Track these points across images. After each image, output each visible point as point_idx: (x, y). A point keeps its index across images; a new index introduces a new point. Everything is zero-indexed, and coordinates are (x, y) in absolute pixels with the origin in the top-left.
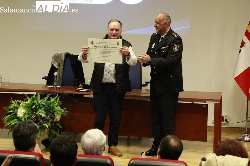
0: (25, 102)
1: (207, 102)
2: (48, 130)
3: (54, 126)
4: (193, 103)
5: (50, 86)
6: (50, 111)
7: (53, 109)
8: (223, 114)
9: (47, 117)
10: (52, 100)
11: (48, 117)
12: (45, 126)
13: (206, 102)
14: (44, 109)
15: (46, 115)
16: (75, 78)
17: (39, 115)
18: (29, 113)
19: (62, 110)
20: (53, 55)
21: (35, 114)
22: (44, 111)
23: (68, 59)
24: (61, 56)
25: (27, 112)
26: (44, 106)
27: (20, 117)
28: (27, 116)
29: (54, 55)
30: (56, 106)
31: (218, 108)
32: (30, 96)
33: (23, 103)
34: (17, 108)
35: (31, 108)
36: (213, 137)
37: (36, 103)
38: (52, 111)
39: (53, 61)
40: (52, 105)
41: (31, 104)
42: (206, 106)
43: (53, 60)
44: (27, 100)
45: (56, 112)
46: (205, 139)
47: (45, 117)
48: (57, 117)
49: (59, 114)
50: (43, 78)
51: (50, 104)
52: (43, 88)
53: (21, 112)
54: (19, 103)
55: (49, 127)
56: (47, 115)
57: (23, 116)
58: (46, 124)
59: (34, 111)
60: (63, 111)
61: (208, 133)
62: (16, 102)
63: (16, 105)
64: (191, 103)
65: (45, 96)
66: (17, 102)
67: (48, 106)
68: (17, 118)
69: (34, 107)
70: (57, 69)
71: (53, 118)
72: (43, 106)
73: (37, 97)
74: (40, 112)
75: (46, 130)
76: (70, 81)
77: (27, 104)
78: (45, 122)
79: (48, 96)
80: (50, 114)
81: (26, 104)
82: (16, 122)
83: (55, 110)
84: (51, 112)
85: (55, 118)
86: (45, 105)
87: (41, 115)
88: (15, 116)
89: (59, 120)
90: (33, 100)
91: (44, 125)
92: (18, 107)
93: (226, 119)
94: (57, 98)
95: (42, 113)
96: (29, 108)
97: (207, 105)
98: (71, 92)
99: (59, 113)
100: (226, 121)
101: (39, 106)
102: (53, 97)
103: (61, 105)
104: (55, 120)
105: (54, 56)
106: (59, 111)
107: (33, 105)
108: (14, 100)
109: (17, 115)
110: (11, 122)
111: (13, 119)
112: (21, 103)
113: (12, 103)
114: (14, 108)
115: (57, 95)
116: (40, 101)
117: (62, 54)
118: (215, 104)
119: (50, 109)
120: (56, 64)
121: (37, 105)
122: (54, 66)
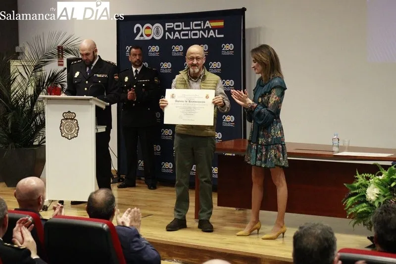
0: (377, 177)
18: (386, 194)
25: (382, 193)
27: (370, 201)
28: (382, 200)
32: (386, 167)
33: (375, 179)
34: (366, 186)
35: (389, 186)
41: (388, 180)
44: (381, 174)
53: (373, 193)
54: (368, 179)
57: (376, 200)
59: (394, 191)
62: (363, 177)
63: (364, 181)
66: (366, 177)
68: (366, 202)
69: (393, 184)
77: (382, 179)
81: (379, 179)
82: (365, 209)
88: (363, 199)
90: (392, 173)
92: (368, 185)
96: (385, 187)
108: (360, 174)
109: (365, 197)
110: (357, 208)
111: (360, 203)
112: (371, 178)
113: (357, 179)
114: (360, 186)
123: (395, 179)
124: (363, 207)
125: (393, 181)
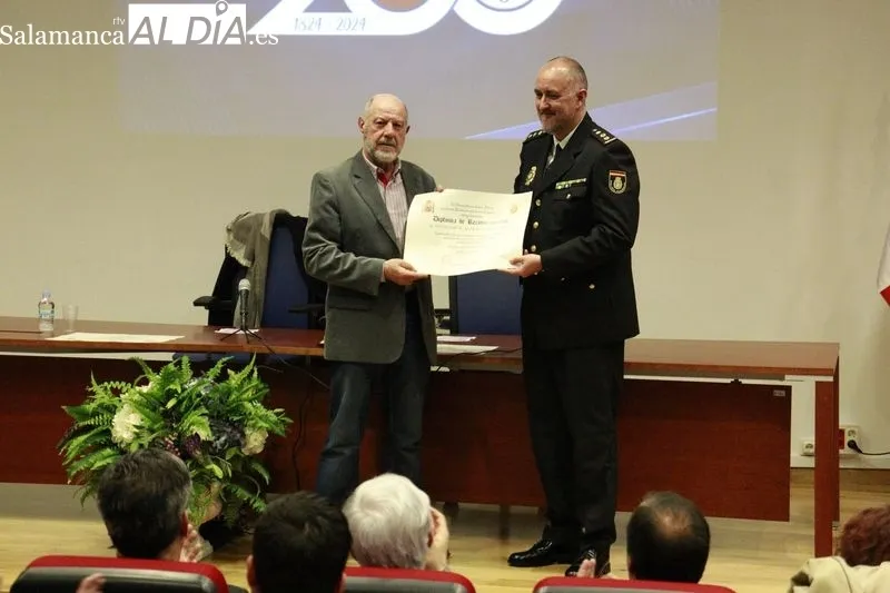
0: (138, 388)
1: (787, 377)
2: (224, 486)
3: (243, 472)
4: (736, 383)
5: (222, 331)
6: (227, 418)
7: (238, 409)
9: (219, 438)
10: (235, 378)
11: (223, 439)
12: (212, 471)
13: (782, 379)
14: (207, 412)
15: (214, 435)
16: (309, 302)
17: (188, 434)
18: (156, 427)
19: (271, 415)
20: (230, 220)
21: (176, 430)
22: (205, 420)
23: (285, 234)
24: (261, 224)
25: (147, 424)
26: (205, 401)
27: (121, 442)
28: (147, 439)
29: (234, 219)
30: (250, 401)
31: (827, 399)
32: (157, 366)
33: (132, 393)
34: (112, 410)
35: (162, 409)
36: (811, 503)
37: (179, 391)
38: (235, 419)
39: (232, 242)
40: (234, 397)
41: (160, 394)
42: (783, 393)
43: (232, 238)
44: (145, 382)
45: (251, 422)
46: (781, 513)
47: (212, 439)
48: (252, 438)
49: (260, 428)
50: (197, 303)
51: (229, 394)
52: (196, 336)
53: (126, 424)
54: (117, 392)
55: (226, 476)
56: (219, 431)
57: (134, 439)
58: (215, 468)
59: (173, 417)
60: (274, 418)
61: (793, 491)
62: (106, 389)
63: (107, 398)
64: (728, 381)
65: (210, 364)
66: (112, 388)
67: (222, 402)
68: (111, 444)
69: (170, 404)
70: (246, 268)
71: (238, 441)
72: (202, 400)
73: (181, 368)
74: (192, 424)
75: (216, 486)
76: (291, 311)
77: (147, 394)
78: (213, 460)
79: (219, 365)
80: (230, 430)
81: (141, 394)
82: (109, 460)
83: (246, 416)
84: (232, 424)
85: (245, 444)
86: (210, 398)
87: (196, 434)
88: (105, 439)
89: (259, 451)
90: (168, 378)
91: (208, 467)
92: (116, 407)
93: (850, 437)
94: (252, 371)
95: (202, 424)
96: (154, 409)
97: (788, 389)
98: (301, 351)
99: (261, 424)
100: (852, 444)
101: (191, 403)
102: (238, 367)
103: (266, 396)
104: (245, 452)
105: (234, 224)
106: (260, 418)
107: (169, 398)
108: (99, 382)
109: (111, 435)
110: (91, 460)
111: (98, 447)
112: (124, 390)
113: (93, 393)
114: (100, 410)
115: (252, 363)
116: (193, 383)
117: (262, 215)
118: (817, 383)
119: (228, 411)
120: (243, 251)
121: (184, 399)
122: (234, 259)
123: (176, 391)
124: (105, 458)
125: (170, 394)
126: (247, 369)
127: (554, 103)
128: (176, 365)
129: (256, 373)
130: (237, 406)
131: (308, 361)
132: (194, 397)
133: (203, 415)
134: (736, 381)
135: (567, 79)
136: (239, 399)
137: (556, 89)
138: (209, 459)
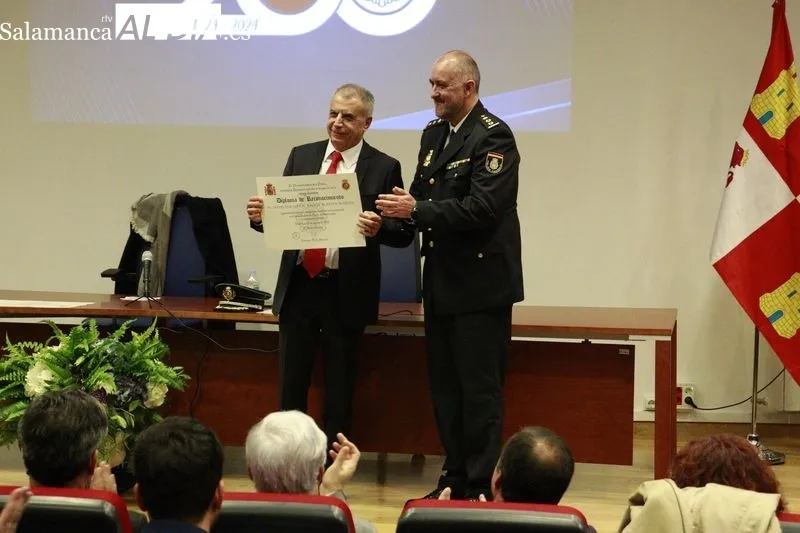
0: (49, 348)
2: (128, 435)
3: (145, 423)
4: (587, 343)
5: (127, 298)
6: (132, 375)
7: (141, 366)
8: (681, 380)
9: (123, 393)
10: (138, 339)
11: (127, 393)
12: (117, 422)
13: (627, 339)
14: (111, 368)
15: (119, 387)
16: (206, 274)
17: (95, 388)
18: (65, 382)
19: (172, 372)
20: (134, 200)
21: (84, 384)
22: (111, 376)
23: (185, 212)
24: (162, 204)
25: (57, 380)
26: (110, 359)
29: (138, 199)
30: (152, 359)
31: (666, 358)
32: (66, 329)
33: (44, 352)
34: (25, 367)
35: (71, 365)
36: (652, 452)
37: (87, 349)
38: (138, 375)
39: (136, 220)
40: (136, 355)
41: (70, 352)
42: (627, 352)
43: (136, 216)
44: (56, 342)
45: (153, 378)
46: (625, 458)
47: (117, 393)
48: (154, 392)
49: (161, 382)
50: (104, 275)
51: (133, 352)
52: (105, 303)
53: (38, 379)
54: (29, 351)
55: (129, 426)
56: (123, 386)
58: (120, 419)
59: (81, 373)
60: (174, 374)
61: (636, 441)
62: (20, 348)
63: (20, 356)
64: (580, 341)
65: (115, 327)
66: (25, 347)
67: (126, 360)
68: (25, 398)
69: (79, 362)
70: (149, 243)
71: (141, 395)
72: (108, 358)
73: (88, 329)
74: (99, 379)
75: (120, 437)
76: (190, 282)
77: (58, 353)
78: (118, 411)
79: (124, 327)
80: (133, 385)
81: (51, 352)
83: (148, 372)
84: (135, 379)
85: (147, 399)
86: (115, 357)
87: (102, 388)
88: (19, 393)
89: (160, 403)
90: (77, 339)
91: (114, 418)
92: (29, 365)
93: (688, 395)
94: (154, 333)
95: (107, 379)
96: (64, 367)
97: (632, 348)
98: (197, 314)
99: (161, 379)
100: (689, 401)
101: (96, 361)
102: (141, 329)
103: (166, 355)
104: (148, 405)
105: (138, 203)
106: (161, 374)
107: (77, 357)
108: (14, 343)
109: (24, 390)
110: (6, 413)
111: (11, 401)
112: (37, 349)
113: (8, 353)
114: (14, 368)
115: (154, 325)
116: (100, 343)
117: (165, 195)
118: (657, 342)
119: (133, 369)
120: (146, 229)
121: (91, 357)
122: (138, 235)
123: (84, 350)
124: (18, 411)
125: (79, 353)
126: (149, 331)
127: (443, 92)
128: (84, 327)
129: (157, 335)
130: (140, 364)
131: (205, 325)
132: (100, 354)
133: (108, 371)
134: (587, 341)
135: (455, 70)
136: (141, 357)
137: (444, 80)
138: (114, 411)
